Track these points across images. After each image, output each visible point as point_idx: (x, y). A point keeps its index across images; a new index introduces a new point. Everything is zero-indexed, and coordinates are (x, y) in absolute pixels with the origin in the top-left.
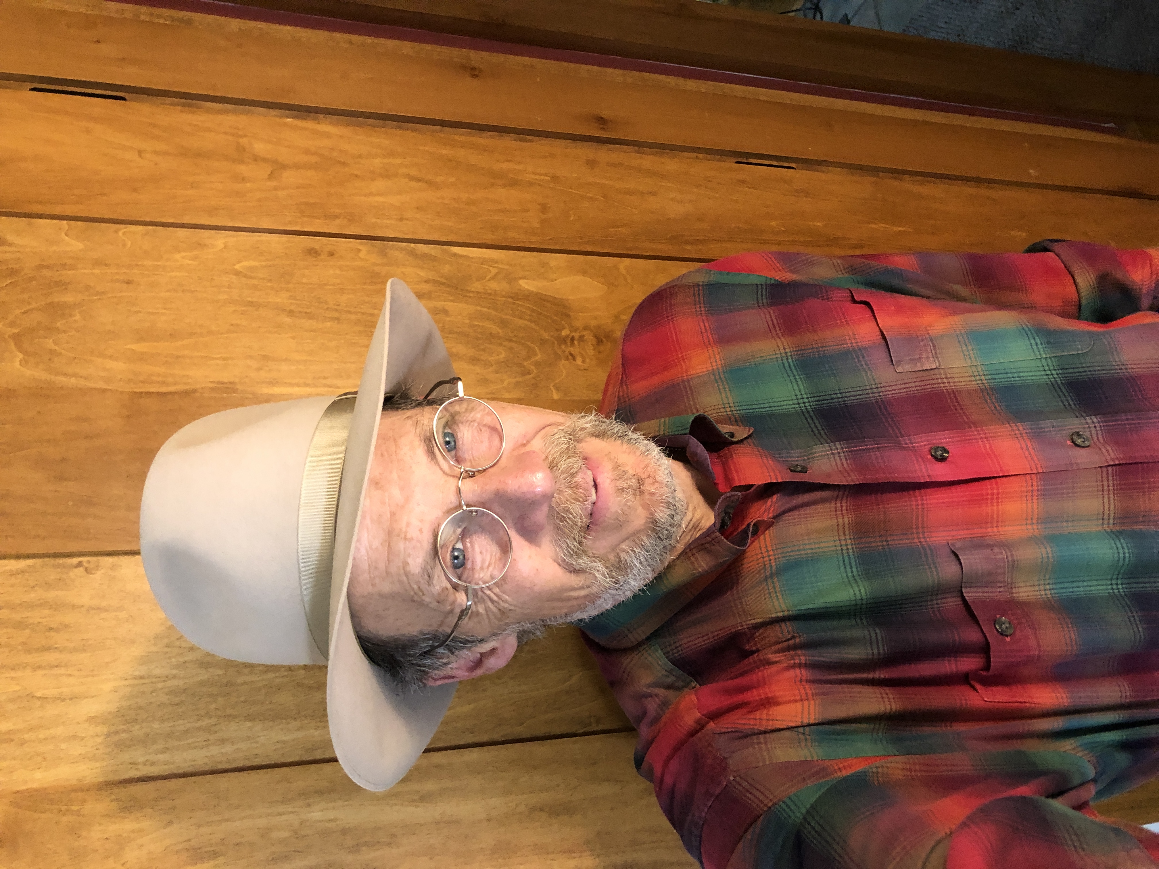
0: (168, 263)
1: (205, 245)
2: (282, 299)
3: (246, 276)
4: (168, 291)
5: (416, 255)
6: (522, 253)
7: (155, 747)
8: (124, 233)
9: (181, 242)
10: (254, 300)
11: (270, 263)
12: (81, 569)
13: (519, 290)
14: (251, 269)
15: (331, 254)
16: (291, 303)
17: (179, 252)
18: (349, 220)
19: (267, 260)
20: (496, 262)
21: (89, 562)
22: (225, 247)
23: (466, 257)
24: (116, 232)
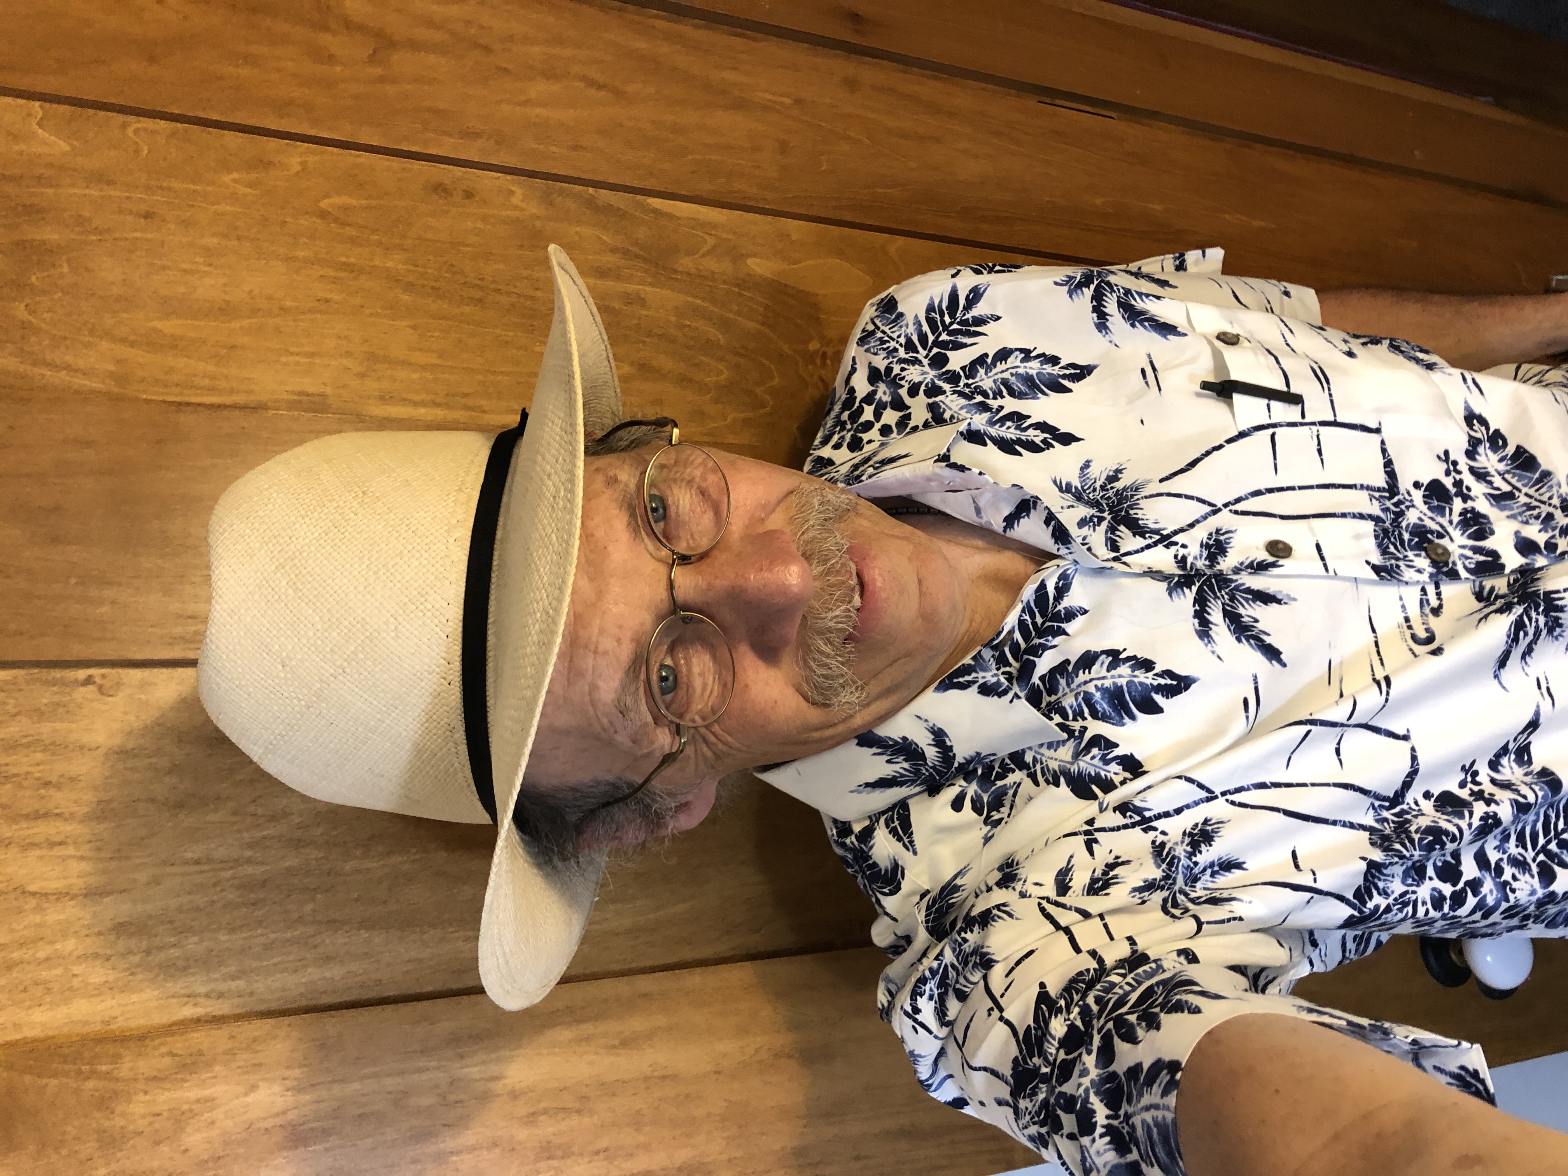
0: (210, 189)
1: (270, 164)
2: (395, 262)
3: (336, 220)
4: (213, 235)
5: (598, 206)
6: (751, 216)
7: (224, 970)
8: (136, 131)
9: (231, 155)
10: (352, 260)
11: (375, 202)
12: (91, 688)
13: (748, 274)
14: (345, 208)
15: (469, 195)
16: (410, 271)
17: (229, 171)
18: (497, 142)
19: (370, 197)
20: (715, 227)
21: (103, 676)
22: (303, 170)
23: (671, 217)
24: (124, 126)
